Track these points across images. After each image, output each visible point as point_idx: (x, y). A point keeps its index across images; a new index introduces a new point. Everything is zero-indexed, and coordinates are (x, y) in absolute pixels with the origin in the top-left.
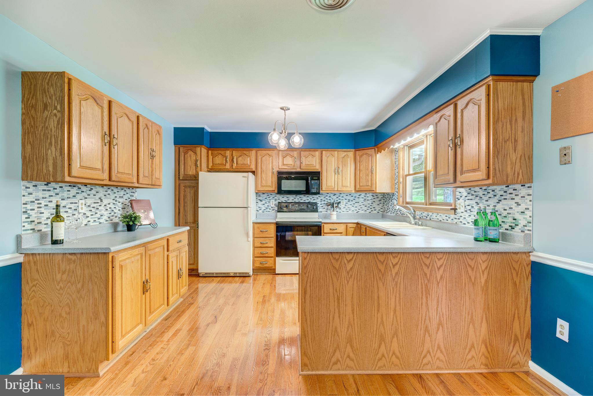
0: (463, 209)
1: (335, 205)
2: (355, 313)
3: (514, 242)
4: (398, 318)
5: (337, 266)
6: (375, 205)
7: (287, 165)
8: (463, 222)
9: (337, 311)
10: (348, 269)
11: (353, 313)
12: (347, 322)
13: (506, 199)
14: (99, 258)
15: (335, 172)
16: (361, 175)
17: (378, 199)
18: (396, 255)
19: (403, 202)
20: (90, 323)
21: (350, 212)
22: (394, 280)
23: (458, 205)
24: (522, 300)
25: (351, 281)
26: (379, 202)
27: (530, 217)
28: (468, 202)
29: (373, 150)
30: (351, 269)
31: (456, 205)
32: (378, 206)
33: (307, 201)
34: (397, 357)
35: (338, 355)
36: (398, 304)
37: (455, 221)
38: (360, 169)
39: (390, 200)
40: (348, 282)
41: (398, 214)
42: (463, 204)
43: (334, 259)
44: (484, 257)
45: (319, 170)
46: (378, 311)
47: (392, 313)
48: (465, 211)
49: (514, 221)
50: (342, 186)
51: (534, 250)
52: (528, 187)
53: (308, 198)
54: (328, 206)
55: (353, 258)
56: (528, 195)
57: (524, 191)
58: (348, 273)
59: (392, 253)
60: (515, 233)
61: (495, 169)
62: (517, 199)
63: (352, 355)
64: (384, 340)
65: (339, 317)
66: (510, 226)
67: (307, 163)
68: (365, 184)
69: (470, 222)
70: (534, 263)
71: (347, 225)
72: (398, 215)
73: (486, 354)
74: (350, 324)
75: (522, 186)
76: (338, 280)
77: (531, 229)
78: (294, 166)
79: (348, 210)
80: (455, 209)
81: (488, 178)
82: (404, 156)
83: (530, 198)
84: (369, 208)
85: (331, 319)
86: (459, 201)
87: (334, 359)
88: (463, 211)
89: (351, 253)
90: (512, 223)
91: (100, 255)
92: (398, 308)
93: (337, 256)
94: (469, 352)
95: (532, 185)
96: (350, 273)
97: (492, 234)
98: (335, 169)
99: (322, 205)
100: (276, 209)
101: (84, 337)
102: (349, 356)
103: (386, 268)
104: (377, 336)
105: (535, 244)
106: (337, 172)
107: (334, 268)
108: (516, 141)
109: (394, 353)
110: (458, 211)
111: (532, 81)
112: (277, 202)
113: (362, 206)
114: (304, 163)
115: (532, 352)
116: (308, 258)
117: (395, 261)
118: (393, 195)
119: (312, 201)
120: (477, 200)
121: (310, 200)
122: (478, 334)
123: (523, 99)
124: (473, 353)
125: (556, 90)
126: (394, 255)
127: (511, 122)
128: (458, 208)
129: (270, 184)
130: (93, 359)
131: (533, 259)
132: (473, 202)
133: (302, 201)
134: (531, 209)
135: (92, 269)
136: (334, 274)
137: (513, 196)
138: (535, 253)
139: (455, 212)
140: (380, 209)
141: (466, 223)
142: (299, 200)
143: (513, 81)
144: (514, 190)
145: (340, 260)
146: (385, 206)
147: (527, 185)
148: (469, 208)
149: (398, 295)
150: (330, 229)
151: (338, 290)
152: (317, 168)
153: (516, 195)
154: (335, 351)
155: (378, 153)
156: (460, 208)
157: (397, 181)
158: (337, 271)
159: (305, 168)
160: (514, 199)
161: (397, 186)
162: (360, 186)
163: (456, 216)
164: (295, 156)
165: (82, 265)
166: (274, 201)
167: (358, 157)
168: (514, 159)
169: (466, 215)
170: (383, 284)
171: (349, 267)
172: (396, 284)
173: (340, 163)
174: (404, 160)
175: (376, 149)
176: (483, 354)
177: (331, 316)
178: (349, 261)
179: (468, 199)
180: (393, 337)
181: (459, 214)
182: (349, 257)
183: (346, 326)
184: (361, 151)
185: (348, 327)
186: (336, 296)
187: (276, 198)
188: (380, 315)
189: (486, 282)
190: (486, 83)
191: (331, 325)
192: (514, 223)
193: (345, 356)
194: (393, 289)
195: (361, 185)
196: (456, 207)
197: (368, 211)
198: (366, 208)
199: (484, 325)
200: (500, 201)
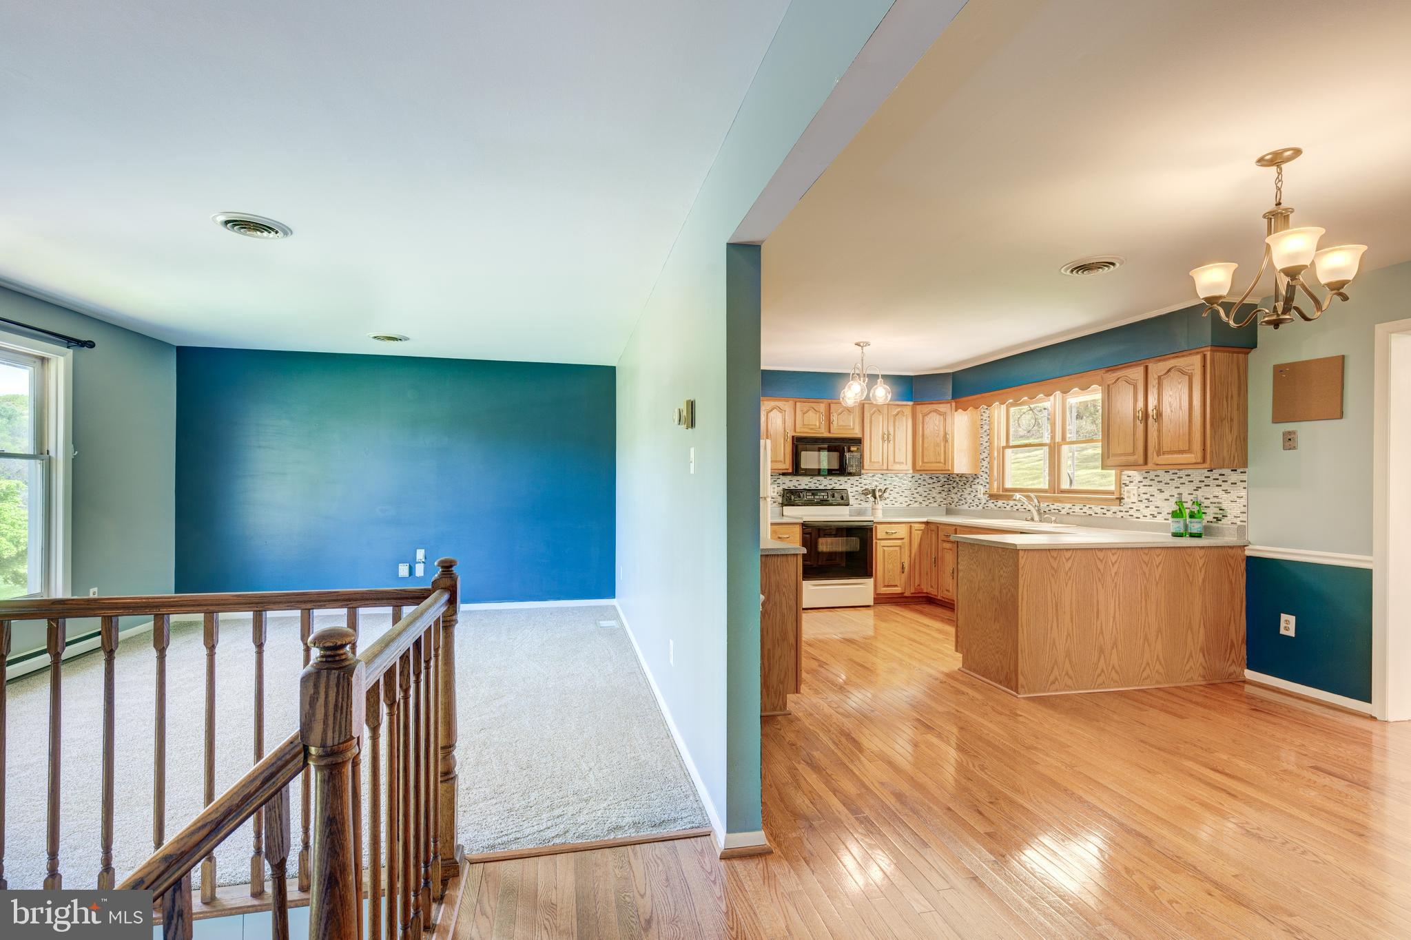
0: (1135, 499)
1: (878, 494)
2: (1074, 622)
3: (1224, 536)
4: (1118, 626)
5: (1055, 566)
6: (934, 493)
7: (808, 425)
8: (1135, 516)
9: (1055, 618)
10: (1067, 569)
11: (1072, 622)
12: (1066, 633)
13: (1209, 486)
14: (787, 559)
15: (883, 438)
16: (926, 445)
17: (939, 484)
18: (1115, 551)
19: (998, 488)
20: (777, 645)
21: (897, 505)
22: (1113, 581)
23: (1125, 493)
24: (1238, 601)
25: (1070, 582)
26: (941, 489)
27: (1244, 506)
28: (1143, 489)
29: (949, 405)
30: (1070, 569)
31: (1122, 492)
32: (939, 496)
33: (829, 487)
34: (1117, 672)
35: (1056, 672)
36: (1117, 609)
37: (1121, 514)
38: (923, 435)
39: (968, 485)
40: (1066, 585)
41: (989, 508)
42: (1135, 492)
43: (1052, 557)
44: (1202, 552)
45: (859, 435)
46: (1098, 617)
47: (1112, 619)
48: (1139, 501)
49: (1221, 512)
50: (895, 462)
51: (1250, 543)
52: (1242, 472)
53: (831, 482)
54: (866, 494)
55: (1071, 556)
56: (1242, 481)
57: (1234, 477)
58: (1067, 574)
59: (1110, 549)
60: (1224, 526)
61: (1212, 452)
62: (1225, 486)
63: (1071, 672)
64: (1103, 653)
65: (1058, 626)
66: (1214, 518)
67: (841, 423)
68: (933, 459)
69: (1148, 514)
70: (1249, 558)
71: (911, 526)
72: (988, 510)
73: (1204, 664)
74: (1068, 635)
75: (1232, 470)
76: (1056, 583)
77: (1246, 520)
78: (820, 428)
79: (893, 502)
80: (1120, 499)
81: (1204, 461)
82: (999, 417)
83: (1245, 485)
84: (926, 499)
85: (1049, 629)
86: (1126, 488)
87: (1052, 678)
88: (1135, 500)
89: (1070, 549)
90: (1215, 514)
91: (789, 558)
92: (1117, 613)
93: (1055, 554)
94: (1187, 663)
95: (1246, 470)
96: (1069, 574)
97: (1196, 527)
98: (884, 434)
99: (853, 494)
100: (780, 500)
101: (769, 664)
102: (1067, 674)
103: (1105, 567)
104: (1096, 648)
105: (1251, 536)
106: (886, 438)
107: (1052, 568)
108: (1232, 420)
109: (1113, 667)
110: (1126, 500)
111: (1248, 353)
112: (781, 488)
113: (916, 495)
114: (835, 423)
115: (1247, 659)
116: (1025, 556)
117: (1114, 559)
118: (976, 477)
119: (838, 487)
120: (1161, 486)
121: (834, 485)
122: (1196, 641)
123: (1239, 372)
124: (1191, 663)
125: (1279, 370)
126: (1113, 551)
127: (1227, 397)
128: (1125, 497)
129: (782, 459)
130: (780, 692)
131: (1248, 553)
132: (1153, 490)
133: (821, 487)
134: (1245, 497)
135: (779, 576)
136: (1053, 575)
137: (1219, 482)
138: (1250, 547)
139: (1120, 502)
140: (942, 500)
141: (1141, 516)
142: (817, 485)
143: (1229, 352)
144: (1220, 475)
145: (1058, 559)
146: (953, 496)
147: (1239, 471)
148: (1146, 496)
149: (1117, 599)
150: (887, 533)
151: (1056, 595)
152: (856, 433)
153: (1223, 481)
154: (1053, 668)
155: (956, 411)
156: (1129, 497)
157: (985, 455)
158: (1056, 571)
159: (837, 432)
160: (1221, 486)
161: (985, 463)
162: (923, 462)
163: (1121, 508)
164: (821, 411)
165: (767, 570)
166: (775, 486)
167: (920, 417)
168: (1230, 440)
169: (1142, 506)
170: (1103, 585)
171: (1068, 565)
172: (1116, 587)
173: (891, 424)
174: (999, 423)
175: (954, 404)
176: (1201, 664)
177: (1049, 626)
178: (1068, 560)
179: (1145, 486)
180: (1113, 648)
181: (1128, 504)
182: (1068, 554)
183: (1065, 637)
184: (926, 406)
185: (1067, 637)
186: (1054, 602)
187: (779, 481)
188: (1099, 622)
189: (1204, 580)
190: (1202, 352)
191: (1049, 635)
192: (1221, 514)
193: (1064, 673)
194: (1113, 591)
195: (925, 461)
196: (1122, 496)
197: (924, 504)
198: (920, 499)
199: (1202, 630)
200: (1200, 488)
